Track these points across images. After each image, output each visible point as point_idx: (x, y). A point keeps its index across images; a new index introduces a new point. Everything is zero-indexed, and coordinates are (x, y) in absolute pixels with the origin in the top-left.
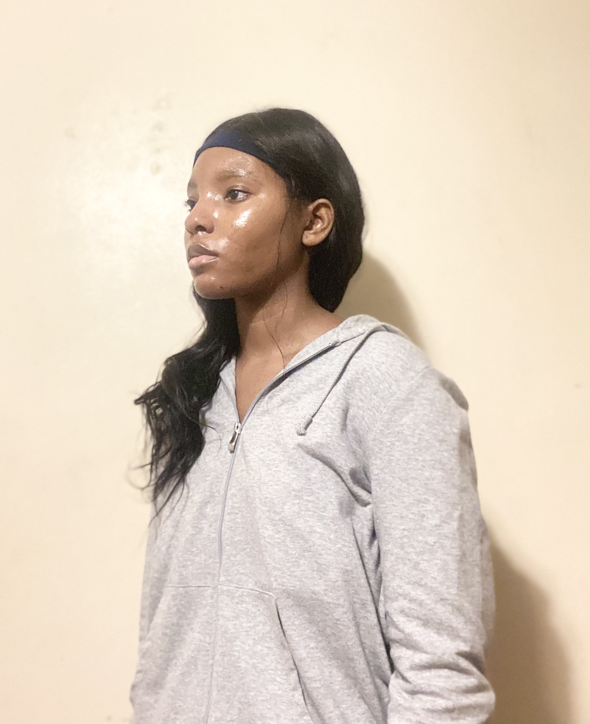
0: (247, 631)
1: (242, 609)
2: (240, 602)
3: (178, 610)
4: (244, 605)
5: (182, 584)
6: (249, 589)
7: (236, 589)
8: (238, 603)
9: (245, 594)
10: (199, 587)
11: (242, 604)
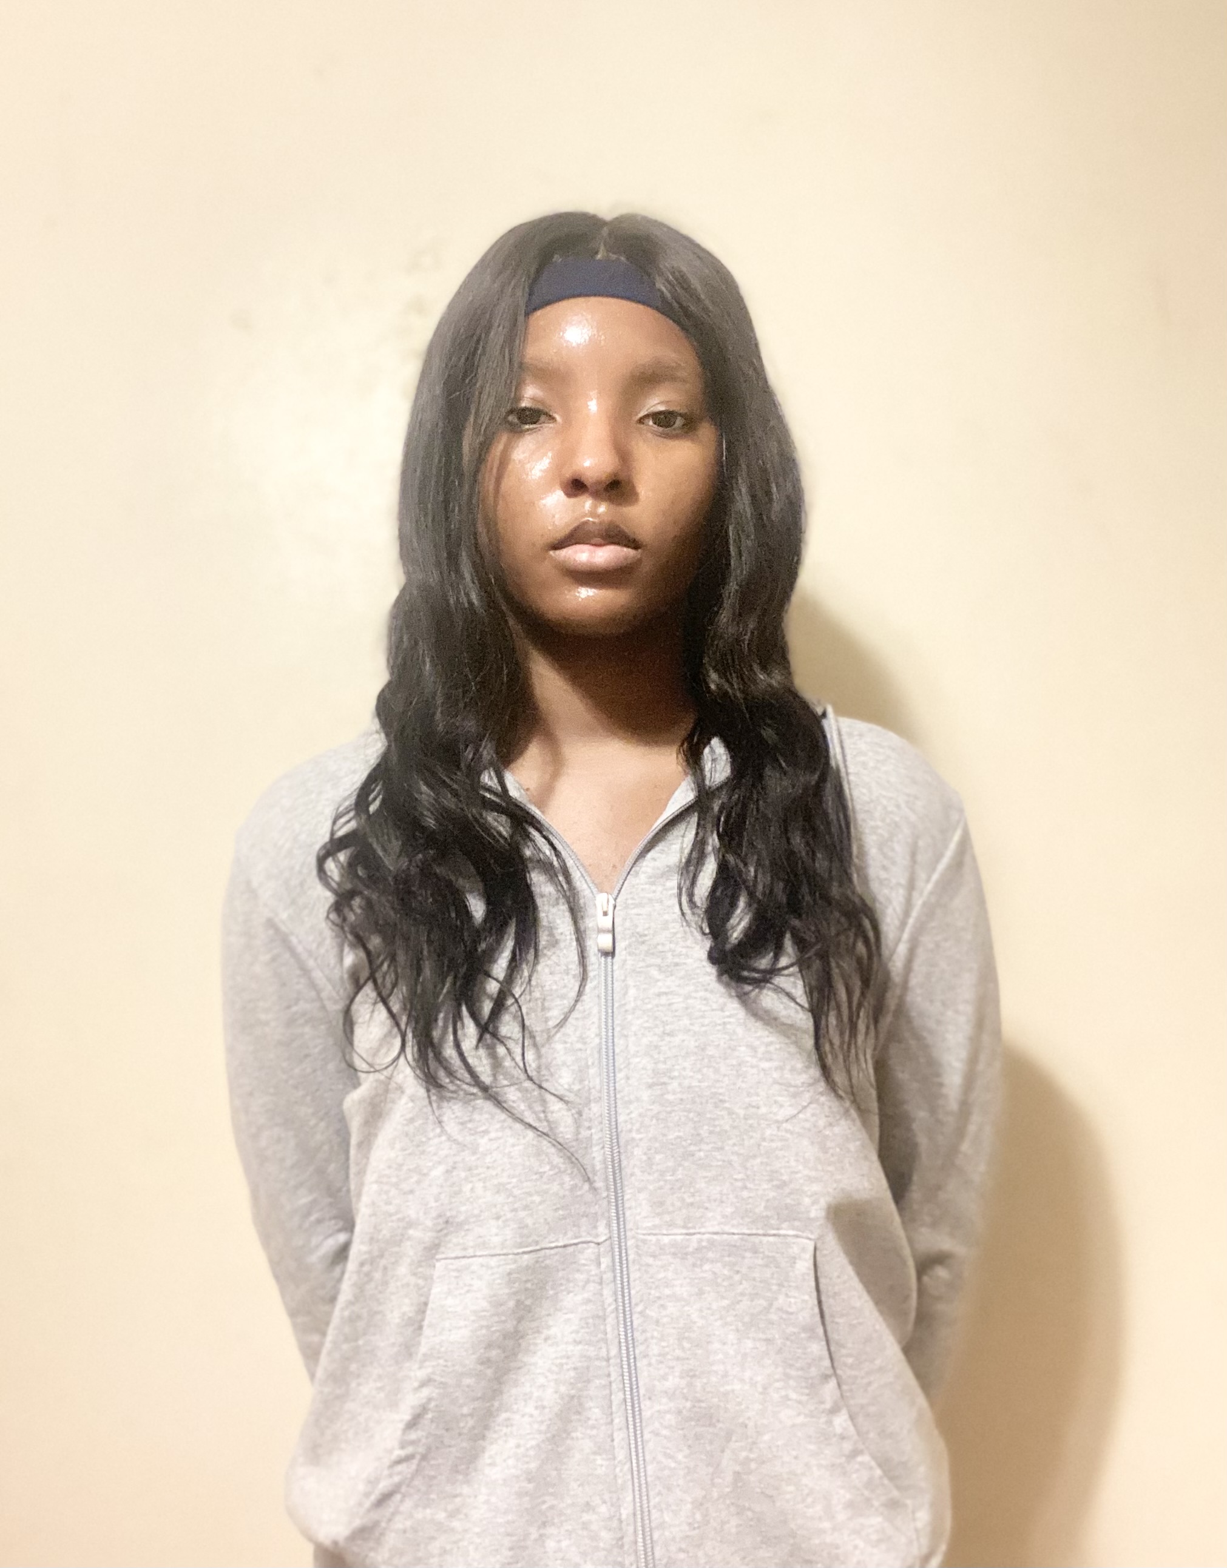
0: (721, 1318)
1: (704, 1275)
2: (699, 1263)
3: (519, 1303)
4: (707, 1267)
5: (527, 1247)
6: (709, 1233)
7: (688, 1237)
8: (694, 1265)
9: (704, 1244)
10: (565, 1246)
11: (701, 1266)
